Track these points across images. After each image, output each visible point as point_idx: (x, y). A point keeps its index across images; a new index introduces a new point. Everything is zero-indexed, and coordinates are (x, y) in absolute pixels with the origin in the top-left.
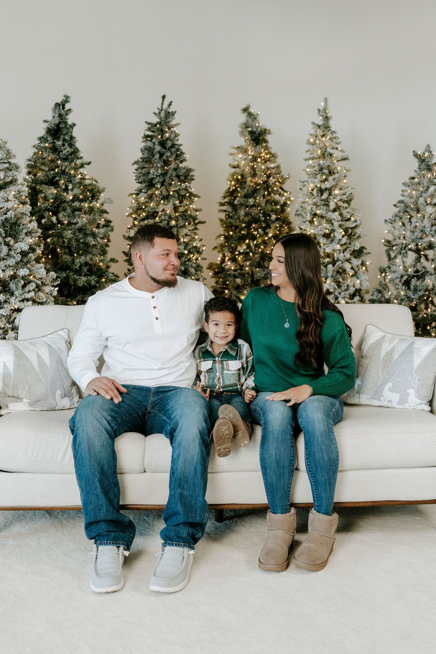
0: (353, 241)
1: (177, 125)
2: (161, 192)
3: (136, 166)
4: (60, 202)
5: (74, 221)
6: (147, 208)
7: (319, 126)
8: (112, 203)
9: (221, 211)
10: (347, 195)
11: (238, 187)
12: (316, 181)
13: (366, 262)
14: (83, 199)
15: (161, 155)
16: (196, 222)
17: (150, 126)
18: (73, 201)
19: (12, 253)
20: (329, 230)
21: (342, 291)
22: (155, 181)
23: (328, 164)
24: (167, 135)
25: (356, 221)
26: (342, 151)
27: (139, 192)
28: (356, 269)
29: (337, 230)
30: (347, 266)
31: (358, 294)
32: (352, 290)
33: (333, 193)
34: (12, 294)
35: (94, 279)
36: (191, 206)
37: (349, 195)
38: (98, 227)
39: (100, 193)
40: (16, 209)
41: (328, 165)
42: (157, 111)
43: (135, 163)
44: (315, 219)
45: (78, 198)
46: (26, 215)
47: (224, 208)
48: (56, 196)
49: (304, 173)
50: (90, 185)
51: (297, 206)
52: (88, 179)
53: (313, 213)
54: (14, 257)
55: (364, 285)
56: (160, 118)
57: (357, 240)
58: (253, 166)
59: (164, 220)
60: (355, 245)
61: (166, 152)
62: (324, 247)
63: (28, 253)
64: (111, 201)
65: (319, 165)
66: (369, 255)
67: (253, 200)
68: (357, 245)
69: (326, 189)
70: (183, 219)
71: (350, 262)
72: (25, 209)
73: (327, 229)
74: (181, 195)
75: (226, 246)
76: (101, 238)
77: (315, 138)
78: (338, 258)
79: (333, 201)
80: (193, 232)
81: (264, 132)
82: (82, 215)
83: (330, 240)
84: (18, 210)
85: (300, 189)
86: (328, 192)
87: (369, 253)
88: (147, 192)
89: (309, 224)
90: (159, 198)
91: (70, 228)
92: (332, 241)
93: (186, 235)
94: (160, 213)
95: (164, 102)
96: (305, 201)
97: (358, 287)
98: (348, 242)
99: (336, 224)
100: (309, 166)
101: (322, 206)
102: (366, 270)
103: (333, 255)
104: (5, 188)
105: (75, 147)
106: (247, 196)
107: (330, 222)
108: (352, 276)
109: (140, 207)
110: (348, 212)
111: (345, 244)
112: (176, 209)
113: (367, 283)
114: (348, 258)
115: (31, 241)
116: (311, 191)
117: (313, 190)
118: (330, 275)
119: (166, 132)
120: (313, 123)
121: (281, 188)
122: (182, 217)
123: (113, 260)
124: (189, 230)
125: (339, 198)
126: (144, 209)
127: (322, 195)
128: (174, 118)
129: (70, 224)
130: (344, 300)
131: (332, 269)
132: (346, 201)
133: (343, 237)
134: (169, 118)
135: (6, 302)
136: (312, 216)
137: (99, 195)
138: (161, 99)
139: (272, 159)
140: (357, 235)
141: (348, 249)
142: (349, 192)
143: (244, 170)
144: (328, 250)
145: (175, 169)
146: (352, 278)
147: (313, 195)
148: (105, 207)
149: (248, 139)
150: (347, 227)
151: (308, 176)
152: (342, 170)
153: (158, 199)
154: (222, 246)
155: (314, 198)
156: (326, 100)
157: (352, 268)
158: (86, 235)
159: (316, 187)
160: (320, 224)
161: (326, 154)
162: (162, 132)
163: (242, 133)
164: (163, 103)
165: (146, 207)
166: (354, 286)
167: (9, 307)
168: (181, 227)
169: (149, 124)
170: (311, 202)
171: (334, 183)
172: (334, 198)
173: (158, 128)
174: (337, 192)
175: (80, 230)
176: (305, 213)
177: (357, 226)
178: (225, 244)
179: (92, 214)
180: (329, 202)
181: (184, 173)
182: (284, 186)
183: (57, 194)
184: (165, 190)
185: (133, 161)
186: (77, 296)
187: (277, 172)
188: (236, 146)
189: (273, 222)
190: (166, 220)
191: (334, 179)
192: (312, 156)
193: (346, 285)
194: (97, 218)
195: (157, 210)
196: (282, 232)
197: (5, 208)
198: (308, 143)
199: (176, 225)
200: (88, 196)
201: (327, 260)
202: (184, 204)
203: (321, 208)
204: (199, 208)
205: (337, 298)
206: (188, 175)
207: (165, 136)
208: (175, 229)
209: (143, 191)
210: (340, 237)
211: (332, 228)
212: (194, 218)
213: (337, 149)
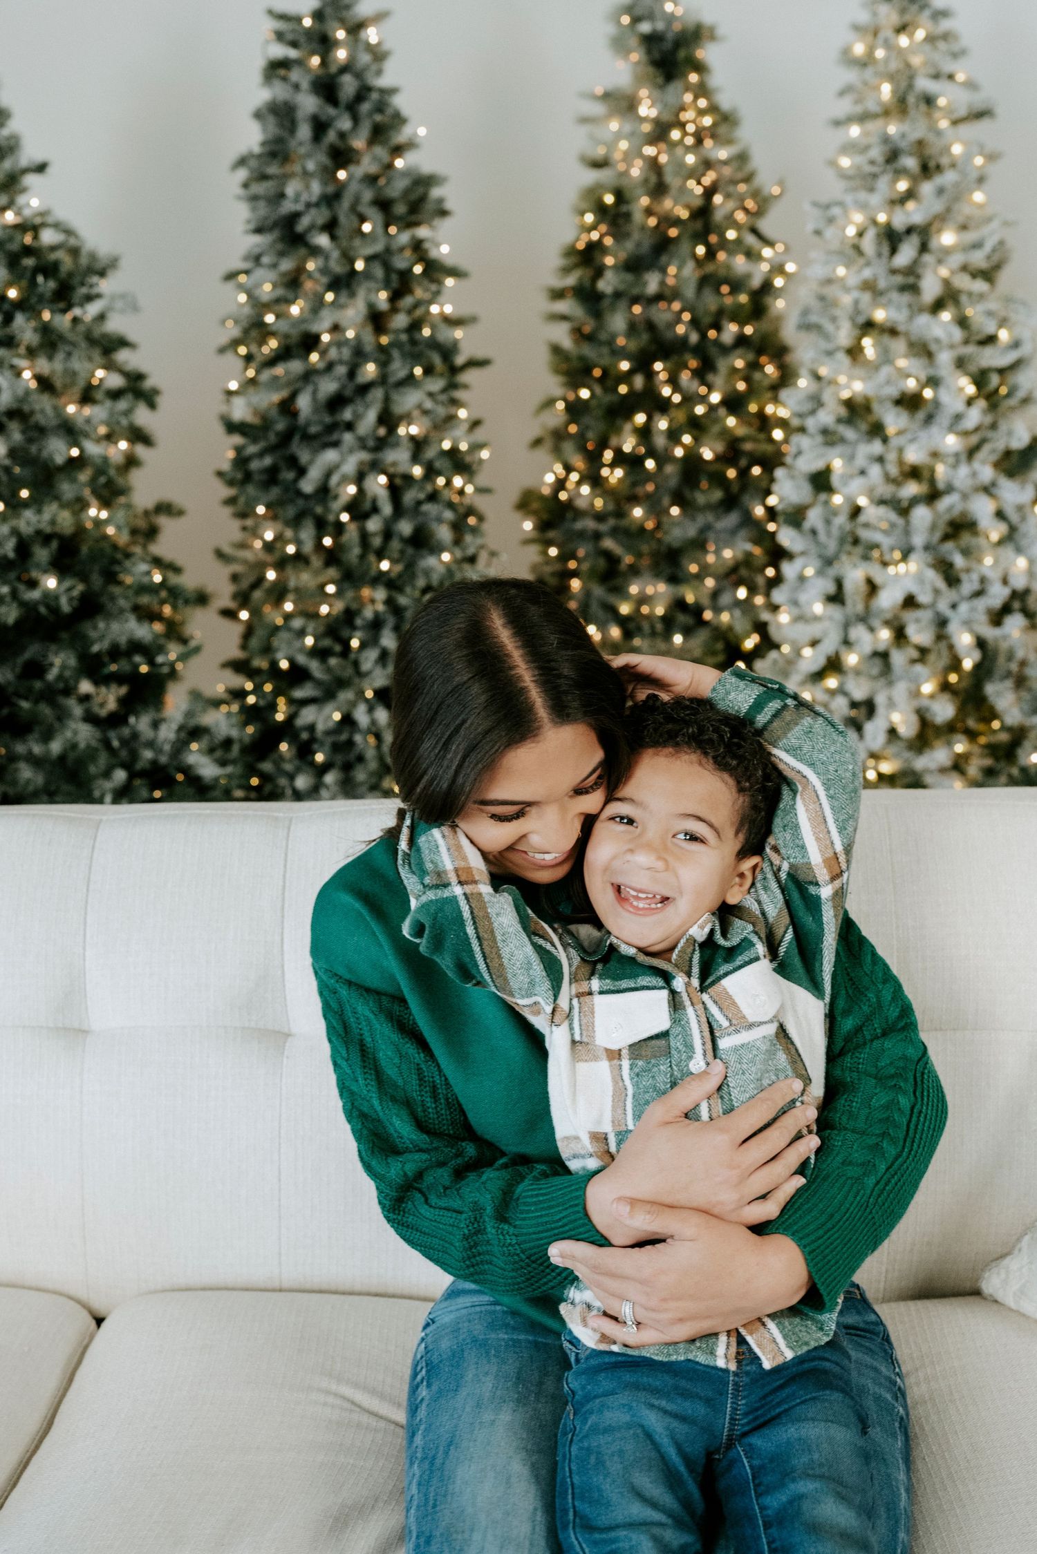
0: (1004, 416)
1: (377, 17)
2: (327, 261)
3: (242, 174)
6: (280, 323)
8: (136, 309)
9: (555, 317)
10: (986, 249)
11: (605, 233)
12: (875, 199)
14: (20, 301)
15: (320, 127)
16: (458, 361)
17: (280, 26)
20: (917, 378)
21: (963, 599)
22: (301, 224)
23: (916, 136)
24: (344, 55)
25: (1016, 344)
26: (970, 85)
27: (254, 265)
28: (1014, 517)
29: (948, 380)
30: (983, 509)
32: (997, 595)
33: (933, 244)
37: (994, 250)
38: (87, 397)
39: (99, 275)
41: (918, 141)
43: (242, 162)
44: (865, 342)
47: (563, 306)
49: (830, 174)
50: (53, 248)
51: (805, 294)
52: (47, 226)
53: (861, 320)
57: (1019, 411)
58: (655, 159)
59: (339, 362)
60: (1010, 433)
61: (336, 118)
62: (901, 441)
64: (126, 303)
65: (886, 139)
67: (657, 278)
68: (1019, 432)
69: (910, 230)
70: (403, 356)
71: (991, 495)
73: (909, 376)
74: (394, 271)
75: (570, 436)
76: (101, 438)
77: (870, 38)
78: (949, 483)
79: (935, 272)
80: (445, 397)
81: (694, 35)
82: (14, 361)
83: (921, 415)
85: (816, 232)
86: (914, 240)
88: (278, 265)
89: (845, 361)
90: (321, 284)
92: (929, 419)
93: (419, 412)
94: (324, 338)
96: (833, 277)
97: (1019, 583)
98: (988, 419)
99: (945, 358)
100: (850, 148)
101: (895, 296)
103: (932, 471)
106: (635, 266)
107: (923, 350)
108: (1001, 543)
109: (261, 319)
110: (987, 311)
111: (977, 429)
112: (377, 320)
114: (986, 481)
116: (856, 241)
117: (860, 234)
118: (918, 540)
119: (337, 42)
121: (754, 231)
122: (400, 349)
123: (165, 508)
124: (428, 393)
125: (956, 260)
126: (271, 324)
127: (894, 251)
130: (971, 631)
131: (927, 521)
132: (982, 271)
133: (969, 404)
136: (857, 332)
137: (94, 281)
139: (722, 130)
140: (1021, 394)
141: (986, 448)
142: (996, 237)
143: (626, 174)
144: (914, 456)
145: (372, 180)
146: (1000, 551)
147: (863, 255)
148: (115, 325)
149: (638, 61)
150: (983, 364)
151: (842, 184)
152: (968, 156)
153: (315, 287)
154: (559, 436)
155: (866, 265)
157: (1000, 515)
158: (38, 431)
159: (875, 222)
160: (886, 357)
161: (911, 100)
162: (324, 43)
163: (618, 45)
165: (277, 318)
166: (1005, 581)
168: (398, 384)
169: (277, 16)
170: (853, 281)
171: (937, 206)
172: (940, 262)
173: (309, 30)
174: (947, 238)
176: (834, 319)
177: (1018, 362)
178: (568, 430)
179: (60, 356)
180: (918, 277)
181: (407, 192)
182: (765, 226)
185: (235, 157)
186: (23, 649)
187: (740, 175)
188: (599, 91)
189: (725, 350)
190: (345, 364)
191: (940, 191)
192: (859, 109)
193: (975, 577)
194: (77, 366)
195: (315, 328)
198: (847, 58)
199: (382, 380)
200: (41, 289)
201: (912, 489)
202: (408, 301)
203: (890, 301)
204: (465, 311)
205: (942, 623)
206: (423, 199)
207: (336, 59)
208: (377, 394)
209: (266, 260)
210: (959, 406)
211: (932, 372)
212: (447, 351)
213: (951, 77)
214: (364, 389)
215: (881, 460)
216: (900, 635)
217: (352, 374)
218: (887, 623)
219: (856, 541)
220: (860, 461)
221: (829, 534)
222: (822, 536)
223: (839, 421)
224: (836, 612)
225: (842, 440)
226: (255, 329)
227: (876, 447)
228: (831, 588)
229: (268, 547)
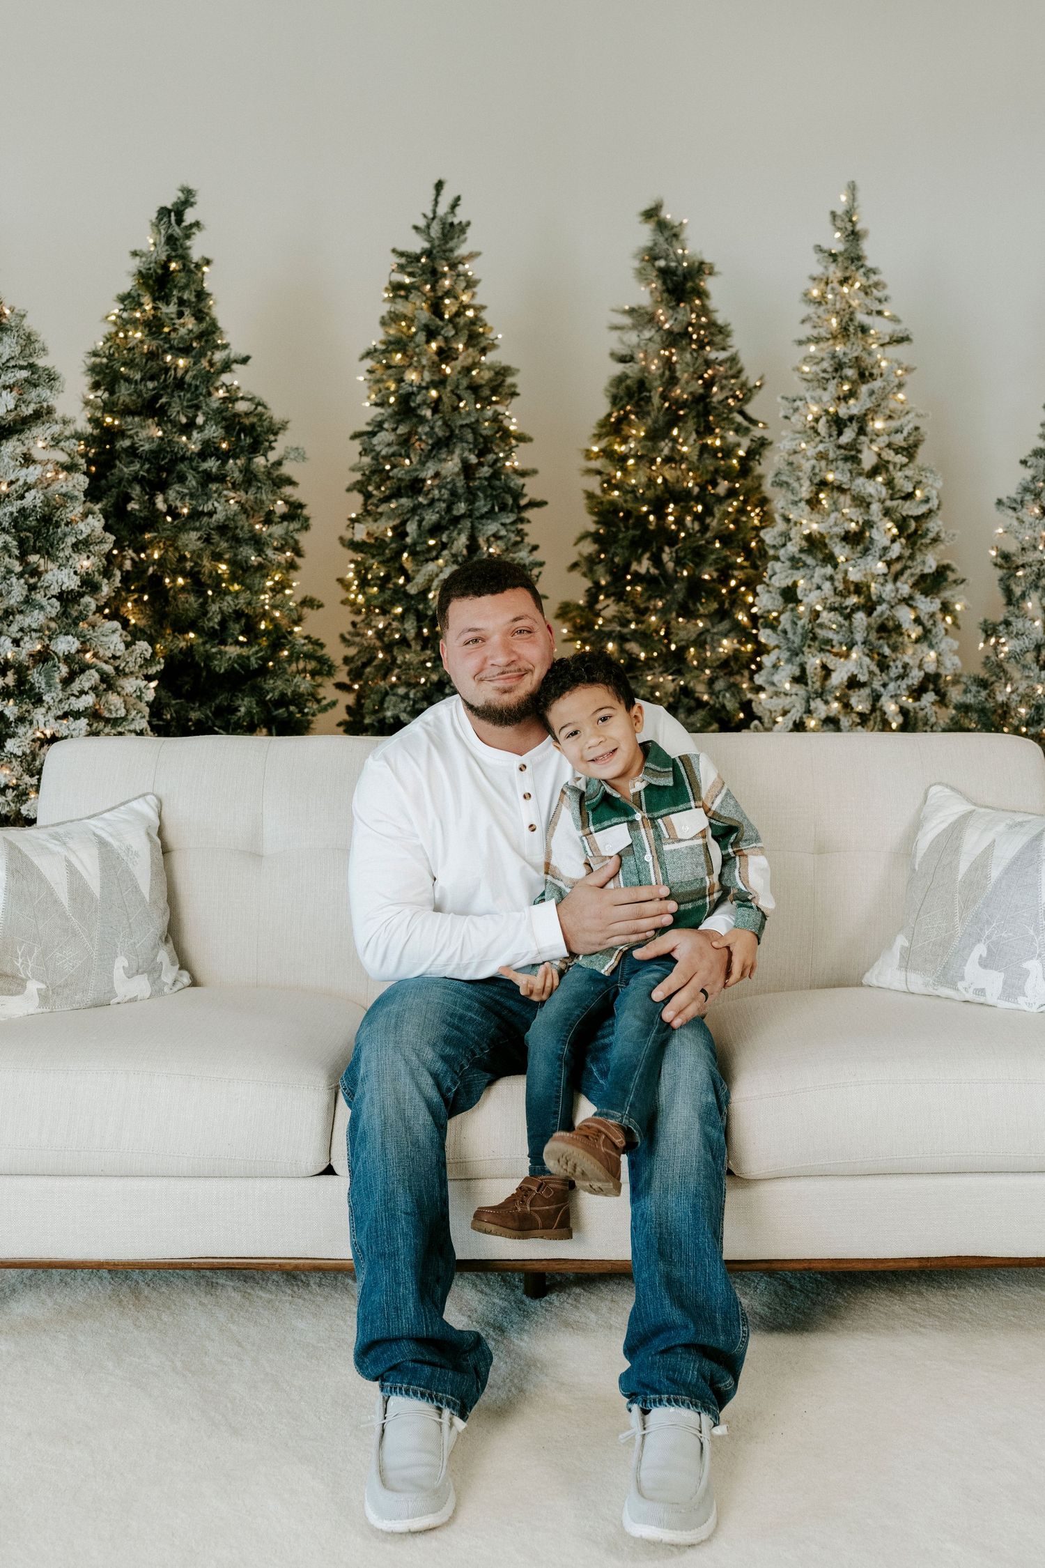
0: (920, 550)
1: (472, 256)
2: (432, 428)
3: (369, 363)
4: (171, 460)
5: (207, 508)
6: (395, 470)
7: (834, 257)
8: (304, 459)
9: (589, 472)
10: (905, 433)
11: (630, 412)
12: (826, 397)
13: (954, 604)
14: (229, 450)
15: (432, 334)
16: (523, 502)
17: (403, 261)
18: (203, 455)
19: (38, 597)
20: (857, 523)
21: (891, 679)
22: (414, 401)
23: (855, 354)
24: (447, 283)
25: (927, 500)
26: (895, 319)
27: (376, 429)
28: (929, 624)
29: (879, 524)
30: (905, 616)
31: (931, 686)
32: (916, 676)
33: (869, 429)
34: (39, 701)
35: (257, 652)
36: (508, 464)
37: (910, 434)
38: (268, 521)
39: (276, 434)
40: (49, 485)
41: (857, 358)
42: (422, 223)
43: (369, 354)
44: (822, 496)
45: (218, 449)
46: (73, 498)
47: (597, 465)
48: (159, 445)
49: (796, 377)
50: (247, 414)
51: (778, 460)
52: (242, 398)
53: (817, 480)
54: (42, 608)
55: (948, 664)
56: (430, 240)
57: (930, 547)
58: (669, 359)
59: (439, 500)
60: (924, 562)
61: (442, 328)
62: (846, 566)
63: (82, 595)
64: (299, 454)
65: (834, 356)
66: (962, 586)
67: (670, 444)
68: (930, 562)
69: (851, 418)
70: (486, 497)
71: (911, 606)
72: (70, 484)
73: (852, 521)
74: (481, 436)
75: (601, 561)
76: (276, 549)
77: (822, 285)
78: (881, 597)
79: (869, 448)
80: (513, 528)
81: (700, 269)
82: (225, 492)
83: (860, 548)
84: (55, 486)
85: (786, 417)
86: (855, 426)
87: (963, 581)
88: (394, 430)
89: (807, 508)
90: (427, 444)
91: (197, 524)
92: (866, 551)
93: (497, 537)
94: (429, 482)
95: (440, 199)
96: (798, 449)
97: (931, 668)
98: (907, 553)
99: (875, 508)
100: (808, 359)
101: (840, 463)
102: (955, 623)
103: (869, 587)
104: (21, 431)
105: (211, 318)
106: (651, 436)
107: (862, 502)
108: (917, 641)
109: (381, 467)
110: (906, 477)
111: (899, 558)
112: (468, 470)
113: (956, 660)
114: (907, 596)
115: (86, 563)
116: (812, 424)
117: (817, 420)
118: (859, 637)
119: (444, 275)
120: (819, 249)
121: (742, 413)
122: (484, 492)
123: (308, 602)
124: (503, 524)
125: (883, 440)
126: (389, 471)
127: (840, 433)
128: (465, 240)
129: (195, 514)
130: (896, 703)
131: (865, 623)
132: (903, 449)
133: (893, 541)
134: (452, 239)
135: (21, 720)
136: (814, 488)
137: (272, 438)
138: (433, 192)
139: (718, 339)
140: (931, 535)
141: (908, 572)
142: (911, 426)
143: (646, 368)
144: (855, 575)
145: (467, 371)
146: (918, 646)
147: (819, 434)
148: (287, 469)
149: (656, 288)
150: (904, 514)
151: (805, 384)
152: (890, 368)
153: (423, 446)
154: (592, 561)
155: (821, 442)
156: (852, 189)
157: (918, 621)
158: (237, 541)
159: (827, 412)
160: (835, 507)
161: (851, 329)
162: (434, 275)
163: (641, 275)
164: (436, 202)
165: (393, 467)
166: (920, 667)
167: (30, 732)
168: (482, 517)
169: (402, 254)
170: (811, 452)
171: (871, 403)
172: (872, 441)
173: (424, 265)
174: (879, 424)
175: (223, 529)
176: (798, 479)
177: (930, 511)
178: (599, 557)
179: (253, 490)
180: (859, 451)
181: (491, 380)
182: (750, 409)
183: (161, 438)
184: (440, 423)
185: (363, 351)
186: (215, 696)
187: (730, 373)
188: (627, 307)
189: (720, 500)
190: (444, 501)
191: (872, 393)
192: (815, 333)
193: (900, 664)
194: (264, 497)
195: (422, 475)
196: (742, 525)
197: (21, 482)
198: (807, 298)
199: (469, 514)
200: (242, 444)
201: (853, 600)
202: (491, 457)
203: (837, 468)
204: (528, 466)
205: (876, 697)
206: (501, 384)
207: (443, 287)
208: (467, 523)
209: (386, 426)
210: (887, 542)
211: (866, 518)
212: (517, 494)
213: (880, 313)
214: (456, 520)
215: (831, 579)
216: (847, 706)
217: (449, 509)
218: (837, 699)
219: (814, 638)
220: (817, 579)
221: (795, 633)
222: (790, 635)
223: (801, 551)
224: (800, 690)
225: (805, 565)
226: (376, 474)
227: (829, 570)
228: (797, 673)
229: (380, 634)
